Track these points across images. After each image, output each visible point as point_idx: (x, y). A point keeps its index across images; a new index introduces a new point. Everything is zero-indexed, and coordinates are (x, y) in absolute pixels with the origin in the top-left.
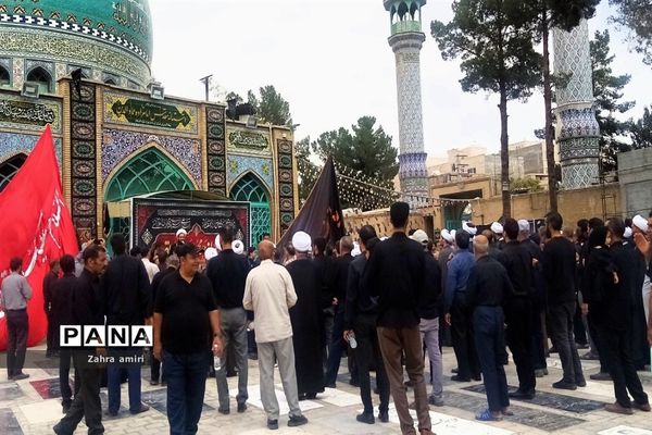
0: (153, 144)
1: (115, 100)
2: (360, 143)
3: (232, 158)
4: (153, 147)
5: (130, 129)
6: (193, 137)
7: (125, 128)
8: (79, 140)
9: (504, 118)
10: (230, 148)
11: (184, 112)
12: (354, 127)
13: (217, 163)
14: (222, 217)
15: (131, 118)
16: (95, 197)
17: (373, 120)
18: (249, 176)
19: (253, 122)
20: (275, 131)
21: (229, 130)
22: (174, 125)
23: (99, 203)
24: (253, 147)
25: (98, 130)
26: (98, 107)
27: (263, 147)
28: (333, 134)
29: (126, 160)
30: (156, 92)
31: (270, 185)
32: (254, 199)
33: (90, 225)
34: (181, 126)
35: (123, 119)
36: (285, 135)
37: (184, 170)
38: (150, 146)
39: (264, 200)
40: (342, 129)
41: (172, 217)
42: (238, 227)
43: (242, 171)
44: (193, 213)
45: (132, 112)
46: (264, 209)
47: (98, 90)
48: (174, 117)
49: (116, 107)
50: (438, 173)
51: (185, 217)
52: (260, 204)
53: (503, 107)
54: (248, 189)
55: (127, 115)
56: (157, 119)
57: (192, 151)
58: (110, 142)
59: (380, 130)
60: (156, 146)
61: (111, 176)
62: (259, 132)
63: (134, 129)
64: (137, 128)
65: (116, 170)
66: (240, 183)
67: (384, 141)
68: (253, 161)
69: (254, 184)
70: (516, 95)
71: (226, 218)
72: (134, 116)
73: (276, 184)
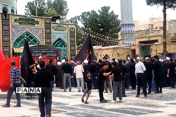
0: (27, 31)
1: (15, 18)
2: (102, 17)
3: (53, 34)
4: (27, 32)
5: (20, 26)
6: (40, 28)
7: (18, 26)
8: (5, 30)
9: (165, 15)
10: (53, 30)
11: (37, 21)
12: (99, 11)
13: (48, 35)
14: (53, 53)
15: (20, 23)
16: (10, 46)
17: (109, 8)
18: (59, 39)
19: (61, 23)
20: (69, 25)
21: (52, 25)
22: (34, 25)
23: (11, 48)
24: (60, 30)
25: (10, 27)
26: (10, 21)
27: (64, 30)
28: (88, 13)
29: (19, 36)
30: (28, 15)
31: (67, 42)
32: (61, 46)
33: (8, 55)
34: (36, 25)
35: (18, 23)
36: (72, 26)
37: (37, 38)
38: (26, 31)
39: (65, 47)
40: (93, 11)
41: (37, 53)
42: (58, 55)
43: (57, 38)
44: (43, 52)
45: (20, 22)
46: (64, 49)
47: (10, 16)
48: (34, 22)
49: (15, 20)
50: (143, 29)
51: (41, 53)
52: (63, 48)
53: (164, 11)
54: (59, 43)
55: (19, 23)
56: (29, 23)
57: (40, 32)
58: (14, 30)
59: (112, 12)
60: (28, 31)
61: (14, 40)
62: (63, 25)
63: (21, 26)
64: (22, 26)
65: (15, 39)
66: (56, 41)
67: (114, 17)
68: (61, 35)
69: (61, 42)
70: (170, 7)
71: (54, 53)
72: (21, 23)
73: (69, 42)
